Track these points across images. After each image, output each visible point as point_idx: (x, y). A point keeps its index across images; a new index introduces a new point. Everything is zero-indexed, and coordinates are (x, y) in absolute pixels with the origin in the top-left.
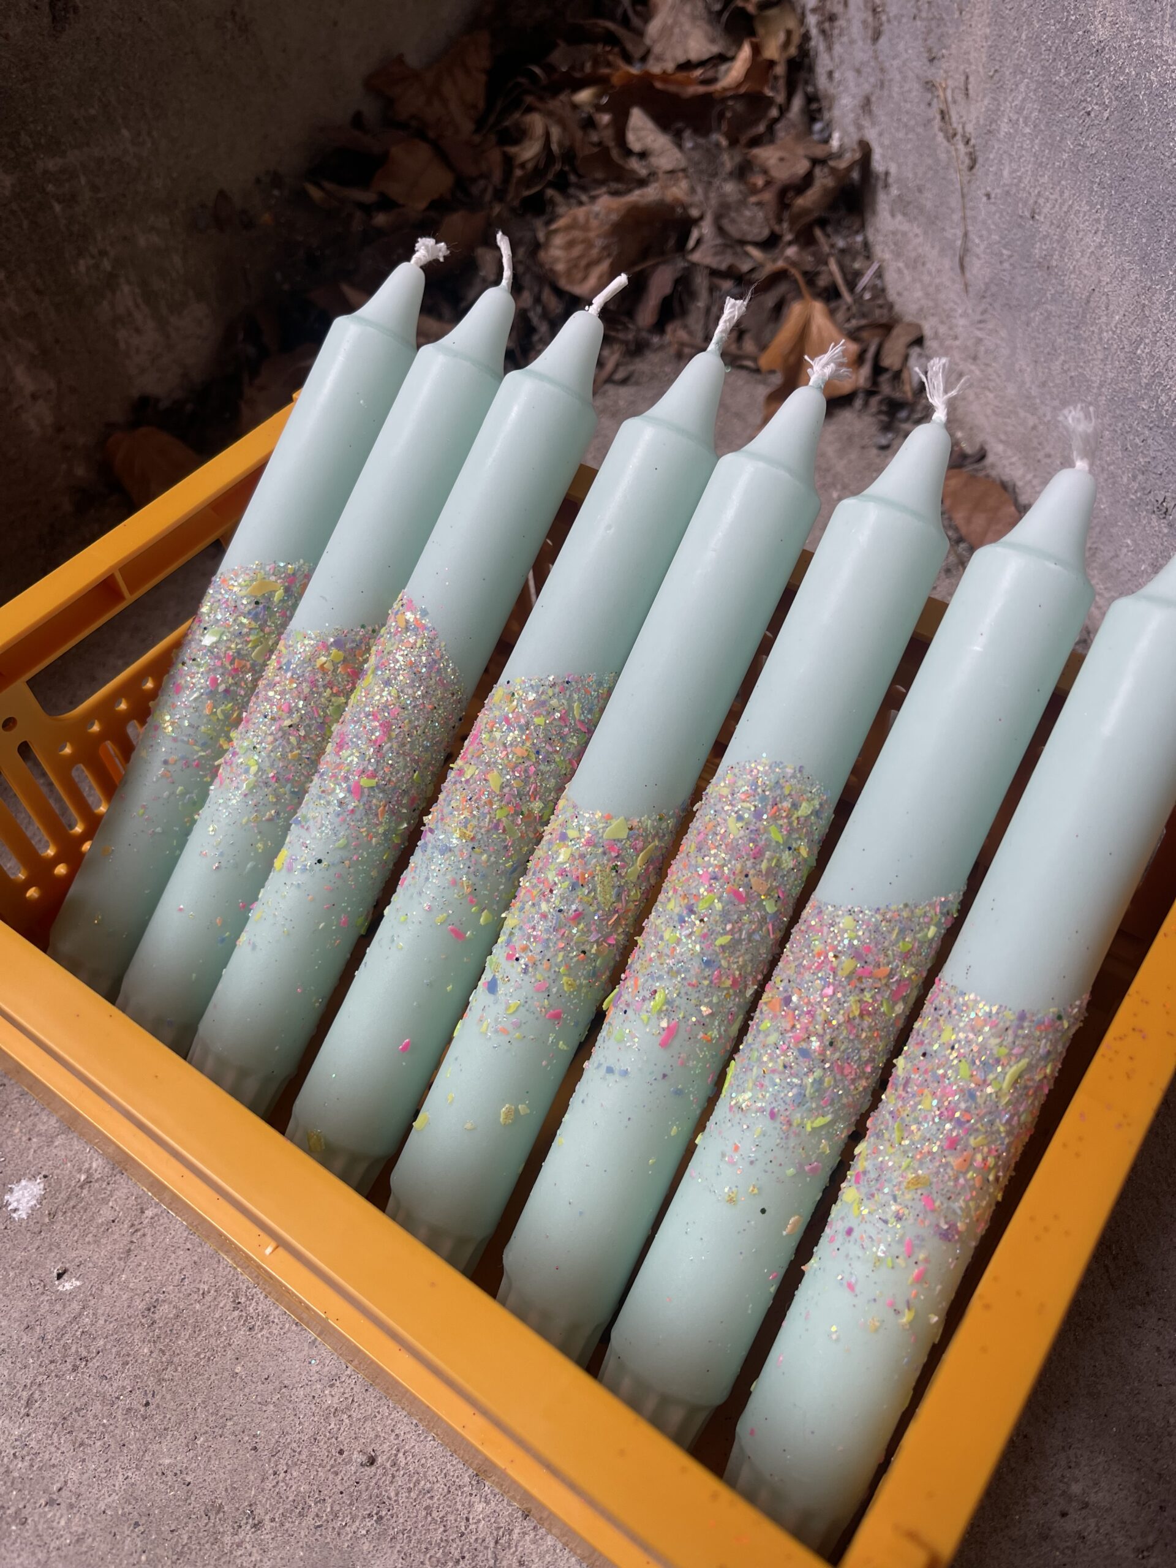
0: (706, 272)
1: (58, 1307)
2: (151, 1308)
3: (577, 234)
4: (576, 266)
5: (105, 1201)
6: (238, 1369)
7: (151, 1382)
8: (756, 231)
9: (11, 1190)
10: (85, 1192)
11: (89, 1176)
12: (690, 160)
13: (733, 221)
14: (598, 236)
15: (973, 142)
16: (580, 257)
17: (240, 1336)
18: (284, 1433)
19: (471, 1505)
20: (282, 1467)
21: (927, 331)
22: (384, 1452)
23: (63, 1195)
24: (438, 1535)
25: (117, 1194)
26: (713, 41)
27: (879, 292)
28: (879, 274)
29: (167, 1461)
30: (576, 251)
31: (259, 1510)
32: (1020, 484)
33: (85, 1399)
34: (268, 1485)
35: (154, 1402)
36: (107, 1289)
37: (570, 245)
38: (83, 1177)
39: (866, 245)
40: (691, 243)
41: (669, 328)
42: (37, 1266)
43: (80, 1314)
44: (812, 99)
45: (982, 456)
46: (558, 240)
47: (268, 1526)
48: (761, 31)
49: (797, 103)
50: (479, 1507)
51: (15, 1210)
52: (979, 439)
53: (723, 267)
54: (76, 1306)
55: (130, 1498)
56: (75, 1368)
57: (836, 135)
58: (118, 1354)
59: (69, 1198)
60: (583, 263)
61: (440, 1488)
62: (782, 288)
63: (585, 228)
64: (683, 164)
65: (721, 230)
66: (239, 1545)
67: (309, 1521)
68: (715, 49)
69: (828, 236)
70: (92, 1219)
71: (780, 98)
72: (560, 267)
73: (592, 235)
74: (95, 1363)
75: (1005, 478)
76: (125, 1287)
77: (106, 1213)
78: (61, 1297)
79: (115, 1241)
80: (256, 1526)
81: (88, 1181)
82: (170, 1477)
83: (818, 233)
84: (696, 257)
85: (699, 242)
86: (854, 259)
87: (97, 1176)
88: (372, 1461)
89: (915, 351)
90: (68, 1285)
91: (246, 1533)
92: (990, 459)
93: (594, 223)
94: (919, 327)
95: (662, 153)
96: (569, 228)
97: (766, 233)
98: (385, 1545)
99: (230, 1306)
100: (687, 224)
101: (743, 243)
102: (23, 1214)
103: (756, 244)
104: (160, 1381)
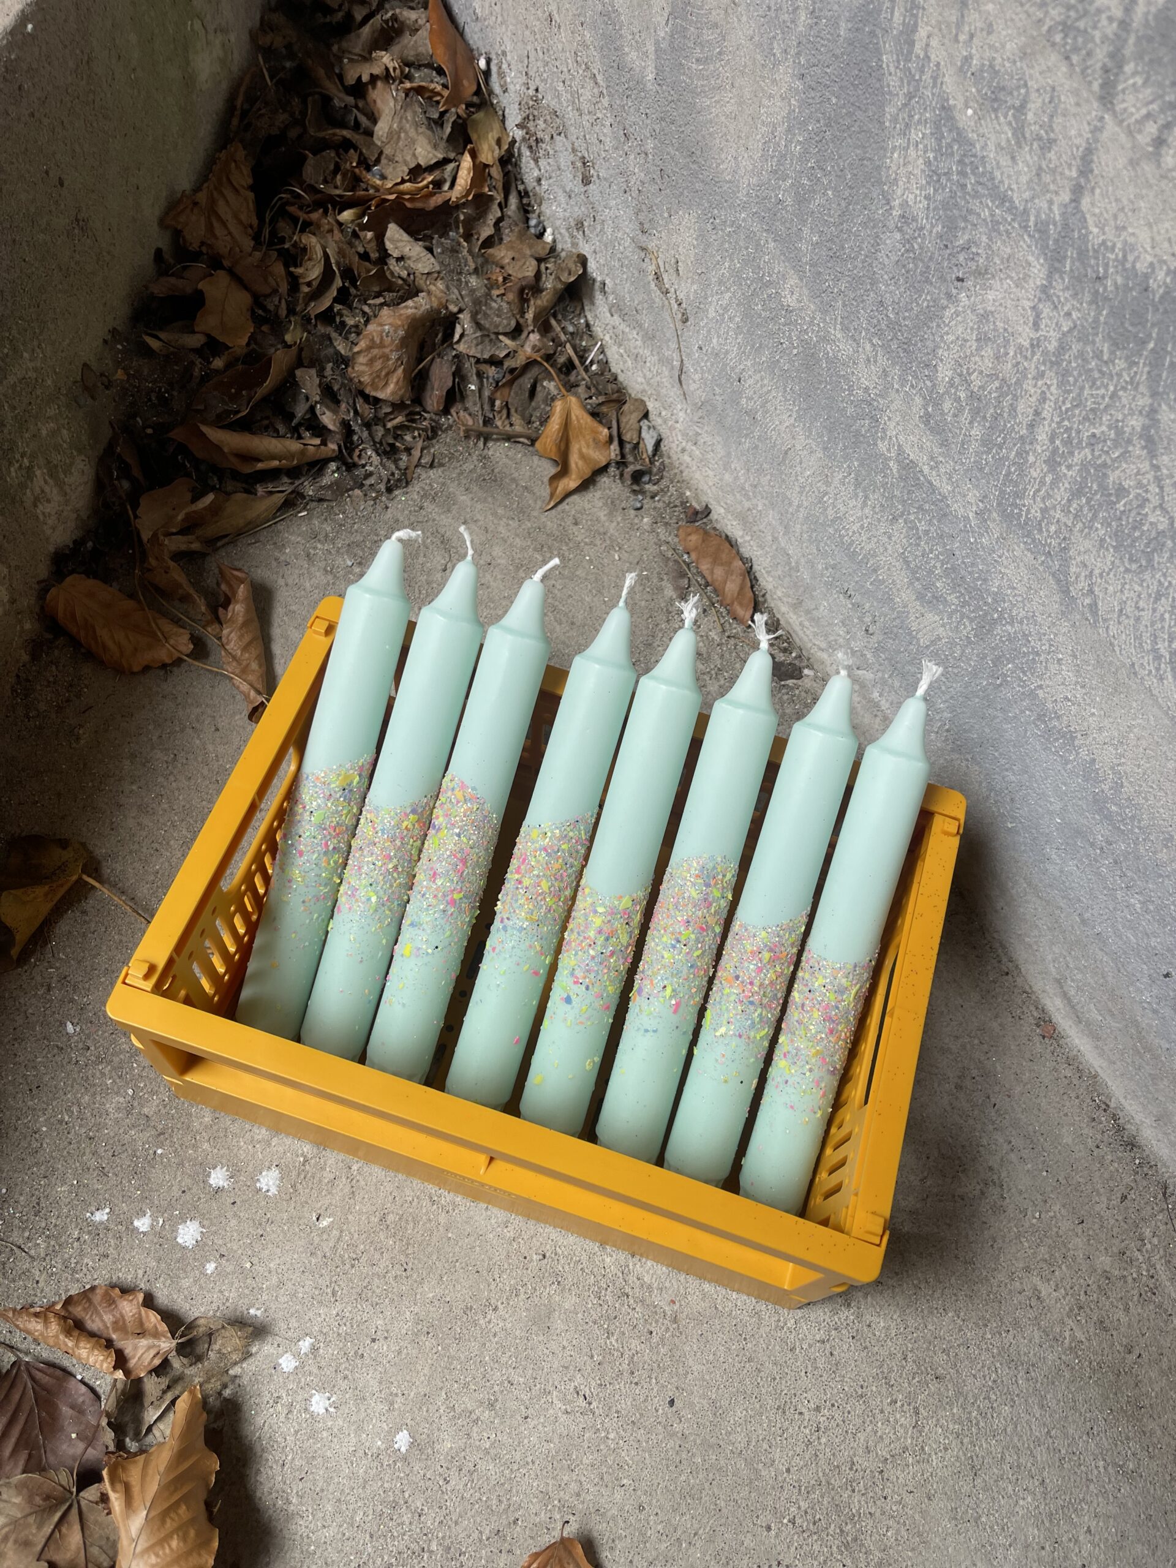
0: (473, 360)
1: (325, 1236)
2: (383, 1219)
3: (375, 351)
4: (378, 376)
5: (323, 1169)
6: (450, 1235)
7: (403, 1258)
8: (505, 322)
9: (258, 1180)
10: (307, 1167)
11: (305, 1157)
12: (441, 263)
13: (486, 315)
14: (391, 351)
15: (684, 305)
16: (381, 370)
17: (443, 1218)
18: (490, 1259)
19: (603, 1260)
20: (496, 1276)
21: (651, 406)
22: (548, 1249)
23: (294, 1173)
24: (592, 1280)
25: (329, 1162)
26: (435, 147)
27: (605, 365)
28: (602, 351)
29: (431, 1295)
30: (378, 365)
31: (493, 1301)
32: (740, 540)
33: (367, 1280)
34: (493, 1287)
35: (409, 1268)
36: (350, 1217)
37: (371, 361)
38: (302, 1159)
39: (588, 325)
40: (457, 337)
41: (453, 411)
42: (300, 1218)
43: (341, 1236)
44: (524, 195)
45: (707, 511)
46: (362, 359)
47: (501, 1307)
48: (474, 137)
49: (513, 201)
50: (608, 1260)
51: (268, 1191)
52: (704, 499)
53: (486, 356)
54: (336, 1233)
55: (418, 1321)
56: (353, 1266)
57: (549, 231)
58: (375, 1249)
59: (299, 1174)
60: (383, 373)
61: (584, 1258)
62: (534, 372)
63: (382, 345)
64: (438, 268)
65: (478, 326)
66: (489, 1322)
67: (522, 1296)
68: (440, 156)
69: (559, 322)
70: (320, 1181)
71: (499, 197)
72: (366, 379)
73: (387, 350)
74: (363, 1260)
75: (729, 534)
76: (360, 1213)
77: (328, 1176)
78: (324, 1230)
79: (342, 1190)
80: (495, 1309)
81: (305, 1161)
82: (436, 1303)
83: (553, 322)
84: (462, 348)
85: (462, 336)
86: (581, 339)
87: (310, 1156)
88: (544, 1256)
89: (645, 424)
90: (325, 1223)
91: (491, 1315)
92: (714, 516)
93: (388, 340)
94: (643, 402)
95: (418, 260)
96: (369, 348)
97: (513, 323)
98: (567, 1294)
99: (429, 1204)
100: (451, 321)
101: (497, 334)
102: (274, 1191)
103: (505, 334)
104: (407, 1255)
